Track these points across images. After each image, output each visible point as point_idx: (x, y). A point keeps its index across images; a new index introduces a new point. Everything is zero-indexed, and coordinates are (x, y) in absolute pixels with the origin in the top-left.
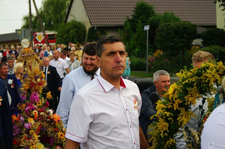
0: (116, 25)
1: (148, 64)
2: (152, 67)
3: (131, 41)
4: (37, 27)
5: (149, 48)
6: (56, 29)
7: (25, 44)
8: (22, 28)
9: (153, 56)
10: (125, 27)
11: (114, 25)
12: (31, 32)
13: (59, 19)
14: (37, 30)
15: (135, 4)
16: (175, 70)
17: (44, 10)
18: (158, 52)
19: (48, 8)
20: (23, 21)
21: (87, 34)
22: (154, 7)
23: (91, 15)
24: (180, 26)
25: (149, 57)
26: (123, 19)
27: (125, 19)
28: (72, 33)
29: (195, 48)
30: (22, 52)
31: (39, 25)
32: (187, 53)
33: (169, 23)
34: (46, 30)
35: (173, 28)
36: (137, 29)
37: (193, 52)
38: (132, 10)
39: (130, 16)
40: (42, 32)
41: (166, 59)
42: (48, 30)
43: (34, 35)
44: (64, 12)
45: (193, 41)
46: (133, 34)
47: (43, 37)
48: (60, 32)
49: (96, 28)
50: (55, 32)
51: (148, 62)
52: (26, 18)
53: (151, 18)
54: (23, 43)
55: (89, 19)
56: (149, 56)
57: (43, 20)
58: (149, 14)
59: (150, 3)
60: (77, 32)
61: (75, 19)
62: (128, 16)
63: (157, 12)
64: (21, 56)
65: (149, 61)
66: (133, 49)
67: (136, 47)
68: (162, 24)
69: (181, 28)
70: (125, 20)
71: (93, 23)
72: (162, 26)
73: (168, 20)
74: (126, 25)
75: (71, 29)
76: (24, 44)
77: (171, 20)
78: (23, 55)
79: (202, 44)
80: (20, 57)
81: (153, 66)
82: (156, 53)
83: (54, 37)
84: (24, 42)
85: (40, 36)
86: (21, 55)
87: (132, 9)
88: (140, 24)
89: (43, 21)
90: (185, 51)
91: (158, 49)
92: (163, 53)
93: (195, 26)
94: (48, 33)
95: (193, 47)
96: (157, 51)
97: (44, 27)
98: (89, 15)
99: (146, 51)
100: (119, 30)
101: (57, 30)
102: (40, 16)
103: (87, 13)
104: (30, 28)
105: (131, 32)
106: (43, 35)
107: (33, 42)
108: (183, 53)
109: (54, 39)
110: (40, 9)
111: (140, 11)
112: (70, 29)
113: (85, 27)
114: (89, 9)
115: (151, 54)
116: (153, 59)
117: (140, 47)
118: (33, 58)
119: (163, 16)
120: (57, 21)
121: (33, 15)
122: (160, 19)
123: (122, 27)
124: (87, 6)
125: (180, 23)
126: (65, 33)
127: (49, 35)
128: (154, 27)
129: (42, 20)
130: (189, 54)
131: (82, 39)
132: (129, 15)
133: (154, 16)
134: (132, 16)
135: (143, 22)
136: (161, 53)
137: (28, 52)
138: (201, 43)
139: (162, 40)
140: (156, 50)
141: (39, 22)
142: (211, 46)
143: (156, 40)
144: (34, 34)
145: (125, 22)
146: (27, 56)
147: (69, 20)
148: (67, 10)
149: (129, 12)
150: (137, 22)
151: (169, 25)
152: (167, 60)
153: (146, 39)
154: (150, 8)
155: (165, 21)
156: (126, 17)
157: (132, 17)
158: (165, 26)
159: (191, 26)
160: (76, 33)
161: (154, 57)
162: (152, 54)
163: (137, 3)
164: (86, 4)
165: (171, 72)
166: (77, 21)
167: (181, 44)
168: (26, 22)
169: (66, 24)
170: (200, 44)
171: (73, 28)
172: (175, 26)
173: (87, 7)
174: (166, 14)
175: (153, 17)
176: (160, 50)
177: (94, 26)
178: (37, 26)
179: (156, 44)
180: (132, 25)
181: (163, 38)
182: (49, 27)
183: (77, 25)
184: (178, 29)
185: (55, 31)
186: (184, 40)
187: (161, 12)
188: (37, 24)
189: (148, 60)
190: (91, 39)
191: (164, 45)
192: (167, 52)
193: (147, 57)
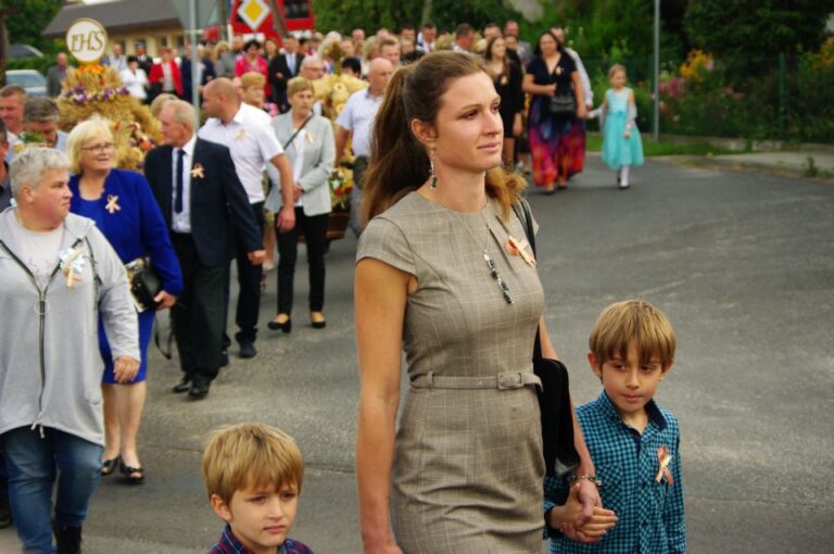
1: (660, 107)
2: (676, 118)
3: (596, 22)
5: (662, 45)
7: (86, 45)
9: (679, 75)
16: (761, 128)
18: (697, 59)
25: (663, 78)
30: (75, 83)
32: (806, 63)
37: (828, 58)
41: (726, 85)
43: (233, 1)
45: (828, 18)
47: (266, 9)
51: (660, 99)
54: (75, 38)
56: (665, 75)
64: (71, 99)
65: (663, 94)
66: (603, 51)
67: (615, 42)
76: (82, 46)
78: (78, 97)
80: (66, 102)
81: (676, 113)
82: (688, 65)
83: (305, 6)
84: (82, 36)
85: (253, 3)
86: (69, 95)
90: (801, 58)
91: (697, 48)
92: (715, 65)
95: (830, 41)
96: (694, 56)
99: (653, 58)
106: (265, 1)
107: (230, 27)
108: (792, 65)
109: (306, 14)
115: (669, 69)
116: (679, 88)
117: (628, 43)
118: (124, 107)
127: (287, 2)
130: (815, 66)
131: (410, 16)
136: (710, 64)
137: (102, 83)
139: (713, 14)
140: (690, 54)
143: (687, 15)
146: (95, 98)
152: (729, 91)
153: (652, 10)
161: (682, 81)
162: (675, 67)
165: (746, 137)
167: (784, 29)
176: (705, 53)
179: (690, 30)
181: (714, 6)
186: (796, 14)
189: (660, 92)
190: (446, 15)
191: (718, 33)
192: (731, 60)
193: (656, 80)
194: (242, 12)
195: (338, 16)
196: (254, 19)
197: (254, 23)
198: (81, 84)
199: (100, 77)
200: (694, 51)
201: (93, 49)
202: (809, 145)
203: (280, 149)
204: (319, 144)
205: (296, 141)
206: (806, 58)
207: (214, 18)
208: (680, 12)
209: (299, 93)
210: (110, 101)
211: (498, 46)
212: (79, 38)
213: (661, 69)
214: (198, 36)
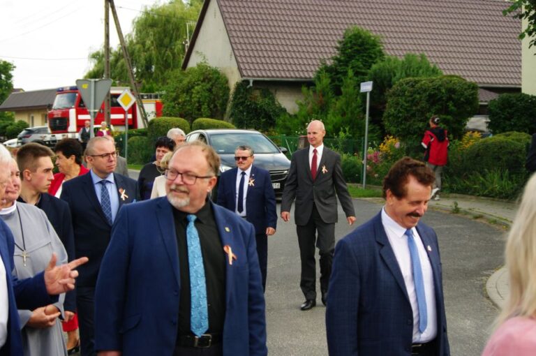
0: (296, 77)
1: (367, 168)
2: (376, 175)
3: (330, 116)
5: (369, 132)
6: (160, 83)
9: (378, 150)
10: (317, 83)
11: (292, 77)
13: (170, 60)
15: (341, 33)
18: (390, 141)
21: (231, 97)
22: (382, 40)
23: (242, 53)
24: (441, 86)
25: (369, 152)
26: (314, 65)
27: (318, 65)
28: (198, 92)
29: (471, 136)
32: (455, 146)
33: (416, 79)
34: (140, 83)
35: (425, 91)
36: (342, 89)
37: (466, 144)
38: (332, 47)
39: (329, 59)
44: (180, 47)
45: (468, 121)
46: (334, 100)
47: (134, 100)
48: (171, 90)
49: (251, 85)
51: (367, 164)
52: (95, 56)
53: (374, 67)
55: (238, 62)
56: (370, 149)
58: (371, 57)
59: (374, 34)
60: (210, 90)
61: (205, 62)
62: (324, 60)
63: (388, 52)
65: (369, 160)
66: (334, 134)
67: (342, 129)
68: (401, 80)
69: (444, 91)
70: (317, 69)
71: (245, 73)
72: (401, 85)
73: (413, 71)
74: (319, 78)
75: (196, 83)
77: (421, 71)
79: (488, 127)
81: (377, 172)
82: (384, 144)
85: (127, 96)
87: (333, 44)
89: (132, 63)
91: (390, 135)
92: (401, 145)
93: (474, 87)
95: (468, 134)
96: (388, 139)
97: (135, 76)
98: (237, 52)
99: (364, 139)
100: (304, 89)
101: (163, 85)
102: (128, 52)
103: (233, 49)
105: (330, 94)
110: (127, 36)
111: (351, 48)
112: (194, 83)
113: (227, 82)
114: (237, 40)
115: (373, 146)
116: (378, 158)
117: (349, 130)
119: (403, 62)
120: (166, 65)
121: (112, 50)
122: (396, 68)
123: (310, 84)
124: (234, 34)
125: (441, 79)
126: (183, 92)
128: (381, 85)
129: (130, 61)
130: (459, 148)
131: (219, 108)
132: (326, 57)
133: (383, 61)
134: (333, 58)
135: (357, 74)
136: (397, 145)
138: (486, 125)
139: (401, 115)
140: (385, 138)
142: (508, 133)
143: (385, 114)
145: (316, 71)
147: (193, 63)
148: (188, 40)
149: (327, 50)
150: (345, 73)
151: (416, 82)
153: (364, 110)
154: (374, 45)
155: (406, 73)
156: (318, 61)
157: (332, 61)
158: (407, 83)
159: (466, 87)
160: (206, 94)
161: (380, 154)
162: (376, 145)
163: (344, 31)
164: (230, 30)
166: (210, 67)
168: (97, 64)
169: (186, 71)
170: (484, 128)
171: (200, 82)
172: (431, 85)
173: (233, 37)
174: (409, 59)
175: (381, 64)
176: (394, 137)
177: (249, 79)
179: (386, 123)
180: (333, 81)
181: (402, 110)
182: (146, 78)
183: (211, 76)
184: (437, 92)
186: (449, 117)
187: (397, 53)
189: (367, 159)
191: (403, 126)
192: (410, 142)
193: (365, 152)
194: (119, 100)
195: (177, 106)
196: (126, 106)
197: (126, 108)
200: (388, 136)
202: (454, 195)
206: (454, 143)
208: (381, 113)
213: (368, 146)
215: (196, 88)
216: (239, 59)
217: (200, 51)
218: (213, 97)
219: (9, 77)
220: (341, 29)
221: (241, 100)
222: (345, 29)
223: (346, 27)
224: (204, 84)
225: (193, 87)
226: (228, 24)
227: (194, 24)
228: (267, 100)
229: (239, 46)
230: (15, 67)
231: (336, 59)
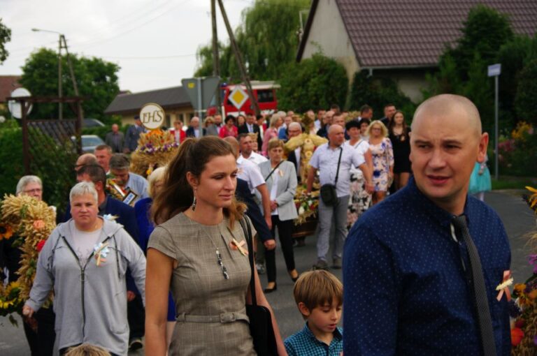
0: (419, 64)
1: (499, 159)
2: (509, 165)
4: (231, 73)
5: (500, 118)
6: (275, 77)
7: (151, 119)
8: (196, 75)
9: (511, 138)
10: (442, 69)
11: (414, 64)
12: (219, 86)
13: (283, 52)
14: (231, 80)
15: (465, 13)
17: (247, 31)
18: (523, 127)
19: (256, 26)
20: (197, 58)
21: (350, 88)
22: (511, 18)
23: (359, 41)
25: (501, 140)
26: (437, 49)
27: (442, 49)
28: (315, 85)
30: (147, 142)
31: (236, 67)
34: (253, 78)
36: (470, 74)
38: (457, 29)
39: (453, 42)
40: (243, 83)
42: (257, 80)
43: (225, 92)
44: (295, 37)
46: (460, 86)
47: (246, 97)
48: (287, 84)
49: (371, 74)
50: (274, 84)
51: (499, 153)
52: (205, 52)
53: (503, 47)
54: (145, 115)
55: (355, 51)
56: (502, 137)
57: (246, 56)
58: (499, 38)
59: (502, 11)
60: (327, 82)
62: (449, 43)
63: (518, 31)
64: (145, 151)
65: (500, 150)
68: (532, 61)
70: (442, 54)
71: (363, 62)
72: (532, 66)
74: (443, 63)
75: (312, 75)
76: (149, 120)
78: (149, 150)
80: (140, 153)
81: (509, 162)
82: (517, 131)
83: (271, 95)
84: (149, 114)
85: (238, 92)
86: (143, 149)
87: (458, 26)
88: (478, 62)
89: (244, 57)
91: (523, 121)
92: (534, 131)
94: (257, 85)
96: (521, 125)
97: (248, 71)
98: (354, 41)
99: (495, 127)
100: (428, 76)
101: (278, 78)
102: (238, 45)
103: (350, 37)
104: (214, 76)
105: (456, 80)
106: (246, 91)
107: (223, 108)
109: (271, 100)
110: (237, 30)
111: (476, 29)
112: (310, 76)
113: (345, 72)
114: (353, 28)
115: (504, 134)
116: (511, 146)
119: (534, 42)
120: (279, 58)
121: (222, 45)
122: (526, 48)
123: (433, 70)
124: (350, 21)
126: (299, 85)
127: (259, 92)
128: (511, 67)
129: (241, 55)
131: (338, 101)
132: (450, 39)
133: (512, 40)
134: (457, 41)
135: (484, 56)
136: (531, 131)
137: (163, 141)
139: (533, 98)
140: (518, 124)
141: (235, 61)
143: (516, 99)
144: (224, 89)
145: (440, 56)
146: (159, 149)
147: (308, 54)
148: (302, 30)
149: (451, 32)
150: (472, 57)
153: (493, 96)
154: (502, 23)
156: (442, 45)
157: (457, 44)
160: (324, 86)
161: (513, 141)
162: (508, 133)
163: (469, 11)
164: (346, 17)
166: (326, 57)
168: (206, 62)
169: (301, 63)
171: (316, 74)
173: (349, 24)
175: (510, 44)
176: (528, 123)
177: (368, 68)
178: (230, 70)
179: (518, 109)
180: (459, 65)
181: (534, 93)
182: (259, 72)
183: (327, 67)
185: (273, 82)
187: (528, 32)
188: (232, 65)
189: (498, 148)
190: (361, 99)
193: (497, 140)
194: (231, 98)
195: (292, 101)
196: (238, 103)
197: (238, 106)
198: (150, 142)
199: (161, 137)
200: (521, 122)
201: (156, 121)
203: (263, 182)
204: (287, 177)
205: (273, 175)
207: (213, 102)
208: (512, 97)
209: (274, 149)
210: (168, 152)
211: (397, 117)
212: (148, 115)
213: (499, 134)
214: (203, 114)
215: (312, 80)
216: (357, 48)
217: (315, 41)
218: (330, 89)
219: (115, 78)
220: (465, 9)
221: (361, 91)
222: (470, 9)
223: (471, 6)
224: (321, 75)
225: (309, 80)
226: (343, 10)
227: (307, 12)
228: (388, 90)
229: (356, 34)
230: (120, 68)
231: (462, 42)
